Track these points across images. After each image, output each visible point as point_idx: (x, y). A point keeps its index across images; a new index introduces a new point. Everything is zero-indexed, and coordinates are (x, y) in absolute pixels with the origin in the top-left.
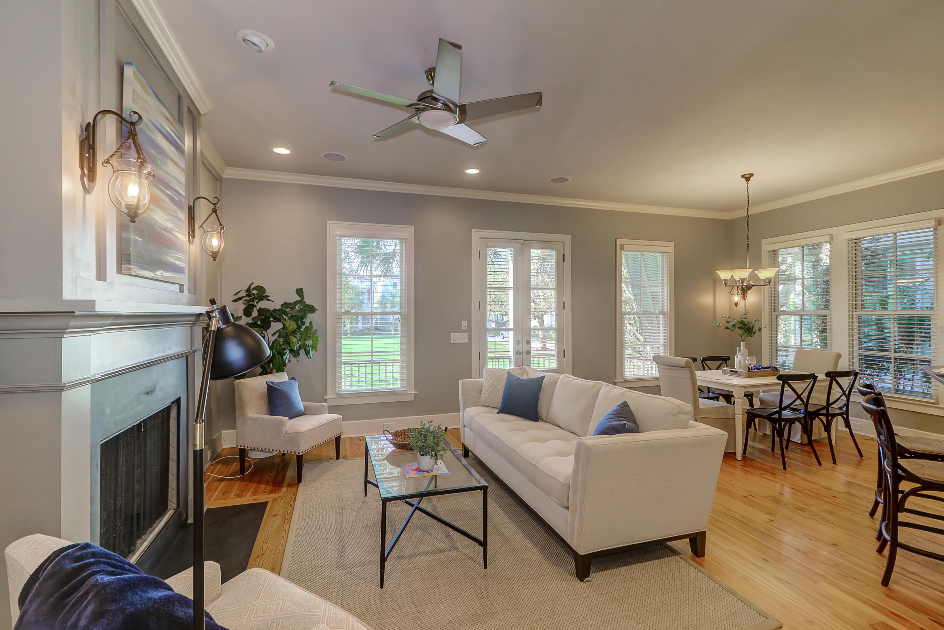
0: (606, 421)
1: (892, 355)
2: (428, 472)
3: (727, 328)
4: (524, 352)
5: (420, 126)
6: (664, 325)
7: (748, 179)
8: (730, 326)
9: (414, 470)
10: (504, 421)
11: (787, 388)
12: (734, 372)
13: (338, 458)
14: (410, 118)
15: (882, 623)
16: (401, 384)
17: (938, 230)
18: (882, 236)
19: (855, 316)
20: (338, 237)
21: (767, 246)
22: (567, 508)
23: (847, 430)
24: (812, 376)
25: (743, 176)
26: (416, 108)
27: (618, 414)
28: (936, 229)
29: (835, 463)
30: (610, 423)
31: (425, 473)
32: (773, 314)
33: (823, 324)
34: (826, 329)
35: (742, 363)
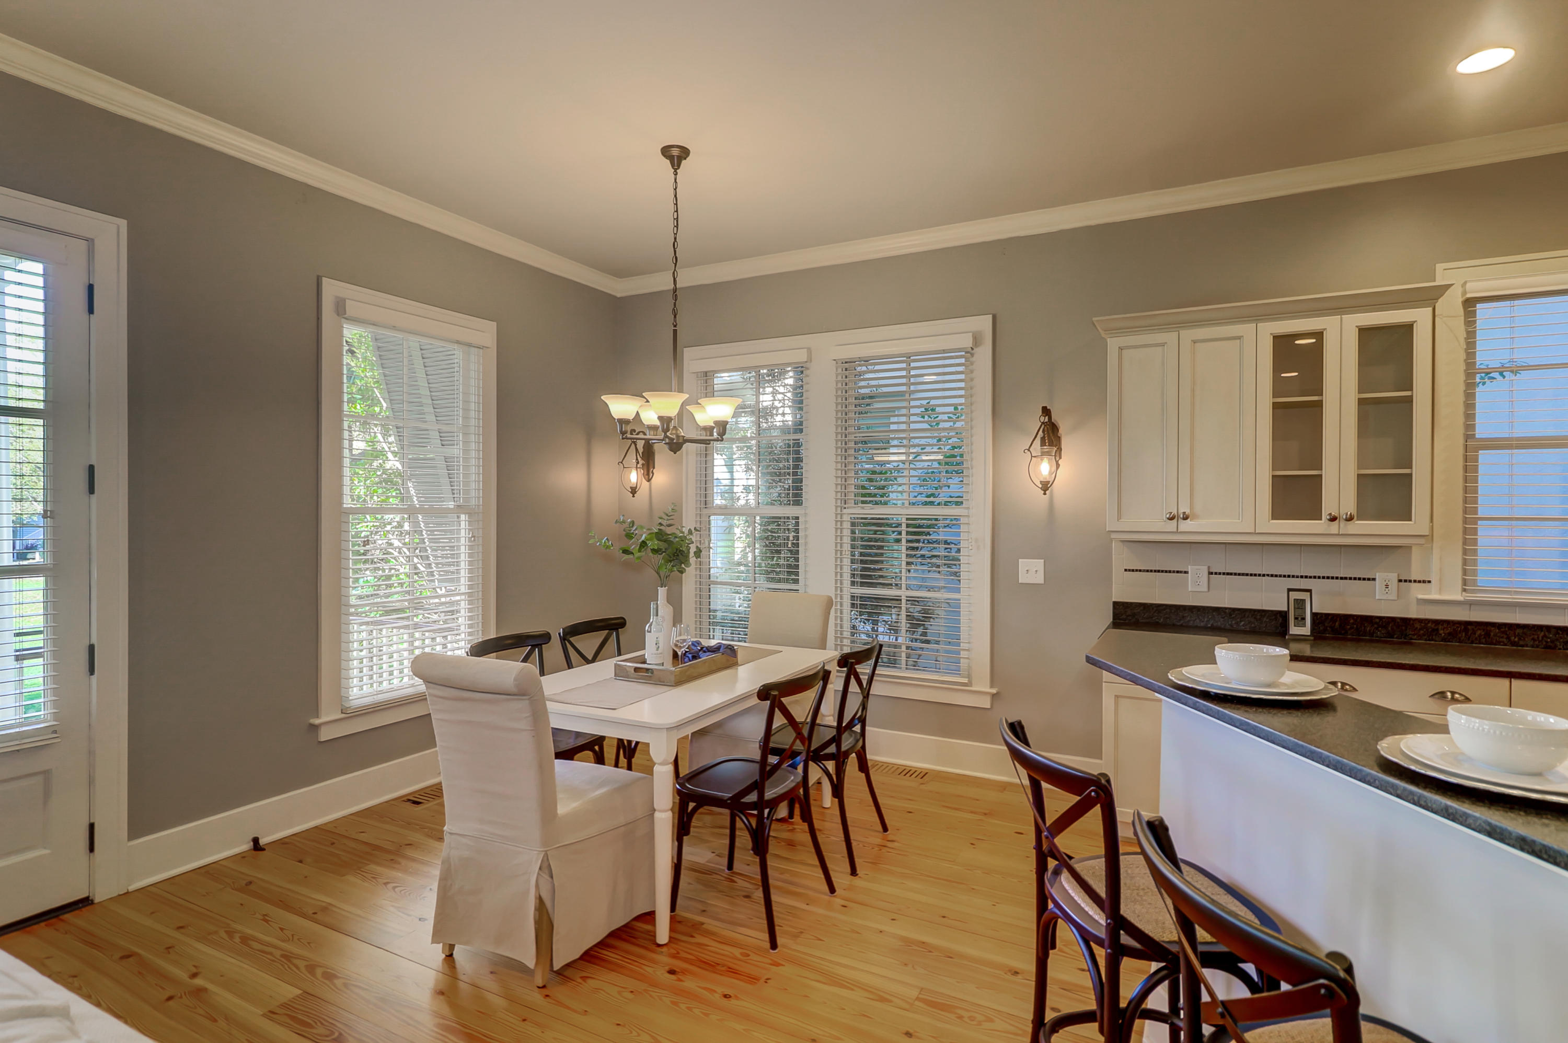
1: (903, 593)
3: (626, 552)
6: (470, 541)
7: (674, 162)
8: (634, 545)
11: (777, 717)
12: (644, 674)
17: (975, 356)
18: (871, 361)
19: (846, 518)
21: (693, 362)
24: (821, 674)
25: (667, 151)
28: (970, 353)
29: (854, 872)
32: (705, 512)
33: (792, 535)
34: (797, 545)
35: (661, 645)
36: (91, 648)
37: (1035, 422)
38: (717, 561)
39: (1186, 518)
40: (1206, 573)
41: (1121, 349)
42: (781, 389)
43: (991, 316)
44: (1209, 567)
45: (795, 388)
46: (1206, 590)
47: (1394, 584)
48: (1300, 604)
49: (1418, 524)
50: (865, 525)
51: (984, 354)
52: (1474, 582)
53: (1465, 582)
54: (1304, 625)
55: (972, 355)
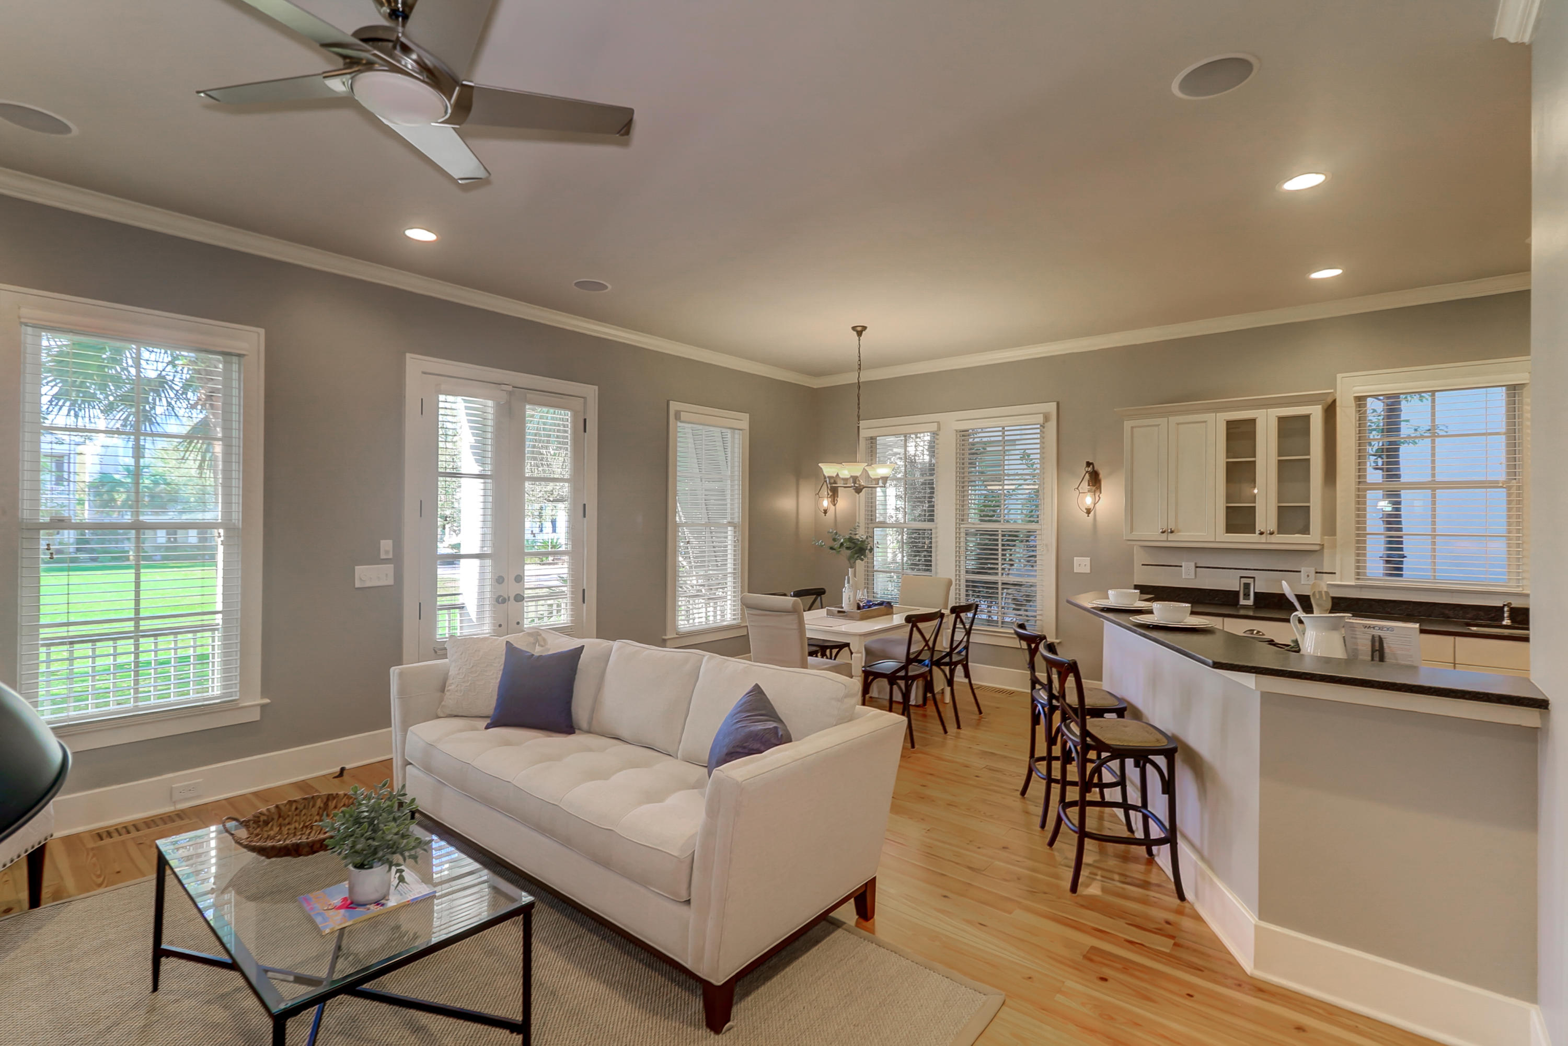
0: (739, 725)
1: (1000, 579)
2: (377, 903)
3: (832, 548)
4: (512, 598)
5: (348, 102)
6: (735, 542)
7: (859, 334)
8: (836, 545)
9: (340, 908)
10: (508, 743)
11: (916, 633)
12: (843, 613)
13: (35, 901)
14: (328, 75)
15: (1093, 948)
16: (224, 687)
17: (1047, 428)
18: (980, 430)
19: (962, 530)
20: (30, 330)
21: (867, 429)
22: (688, 902)
23: (967, 681)
24: (939, 614)
25: (854, 328)
26: (345, 57)
27: (753, 710)
28: (1043, 426)
29: (959, 727)
30: (747, 730)
31: (372, 907)
32: (871, 525)
33: (927, 541)
34: (931, 547)
35: (851, 599)
36: (584, 590)
37: (1083, 470)
38: (878, 558)
39: (1172, 532)
40: (1194, 567)
41: (1132, 428)
42: (922, 444)
43: (1055, 404)
44: (1196, 564)
45: (930, 442)
46: (1193, 577)
47: (1312, 574)
48: (1247, 586)
49: (1314, 537)
50: (981, 534)
51: (1053, 424)
52: (1365, 574)
53: (1358, 574)
54: (1249, 599)
55: (1044, 427)
